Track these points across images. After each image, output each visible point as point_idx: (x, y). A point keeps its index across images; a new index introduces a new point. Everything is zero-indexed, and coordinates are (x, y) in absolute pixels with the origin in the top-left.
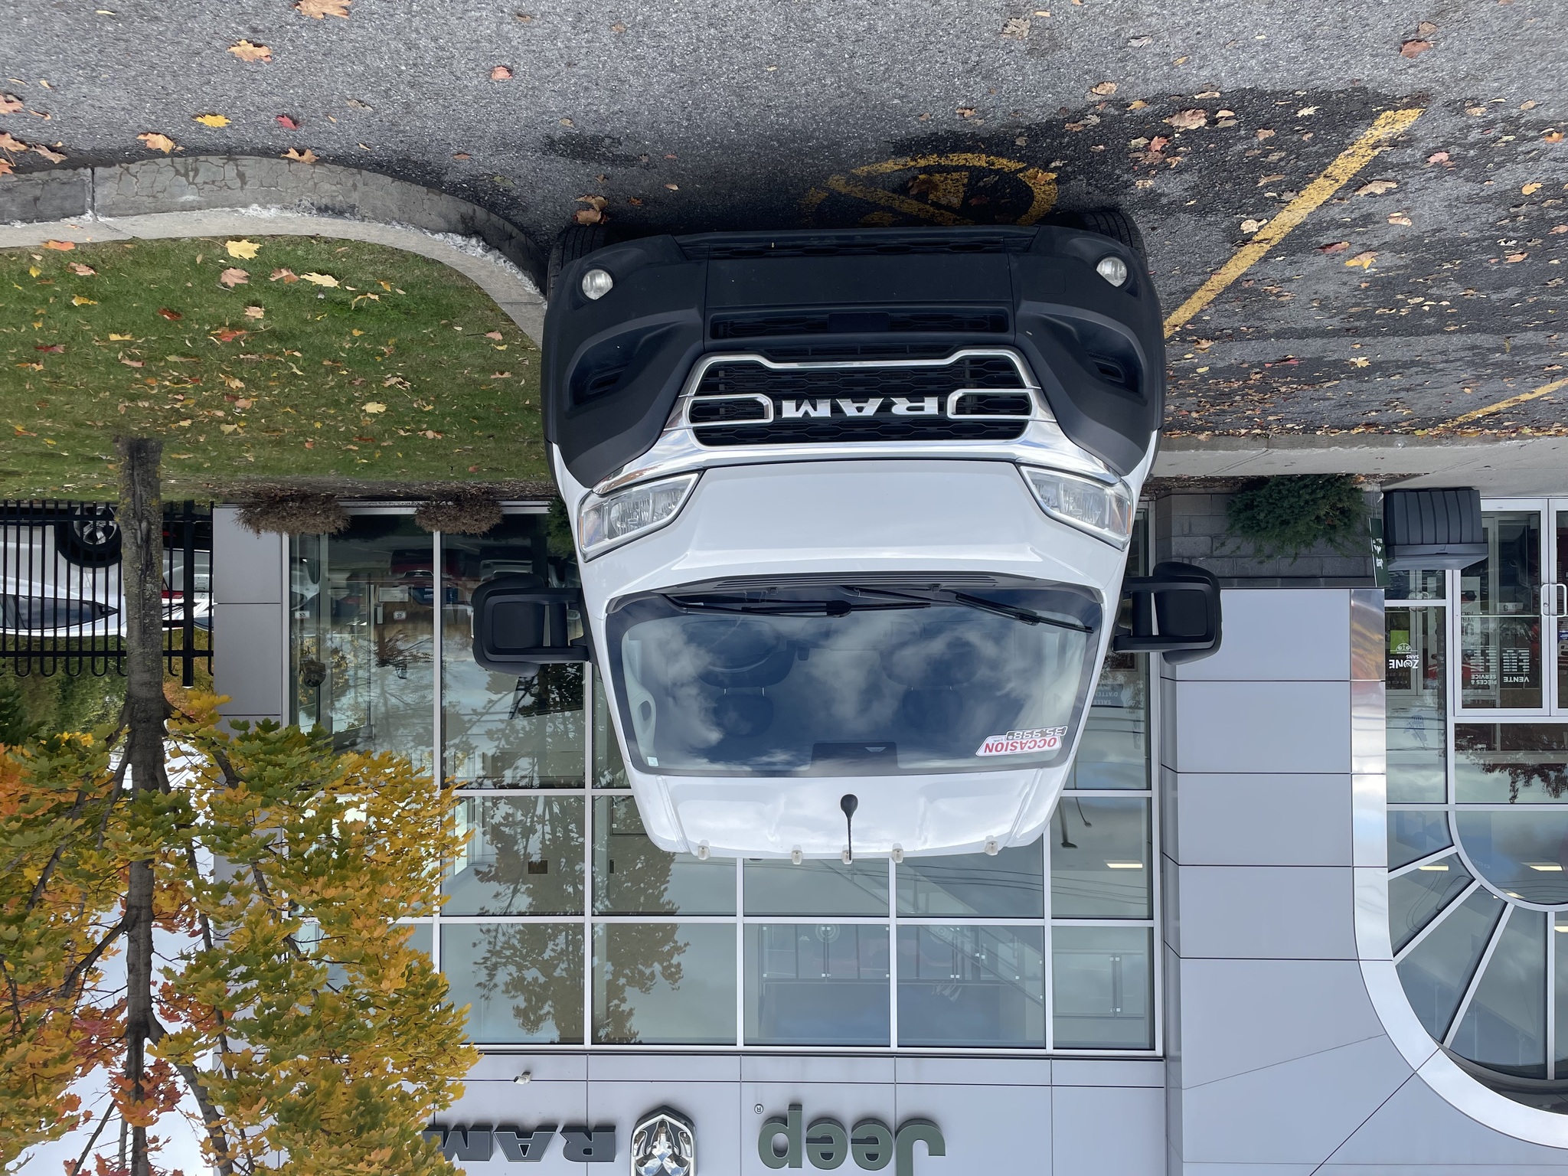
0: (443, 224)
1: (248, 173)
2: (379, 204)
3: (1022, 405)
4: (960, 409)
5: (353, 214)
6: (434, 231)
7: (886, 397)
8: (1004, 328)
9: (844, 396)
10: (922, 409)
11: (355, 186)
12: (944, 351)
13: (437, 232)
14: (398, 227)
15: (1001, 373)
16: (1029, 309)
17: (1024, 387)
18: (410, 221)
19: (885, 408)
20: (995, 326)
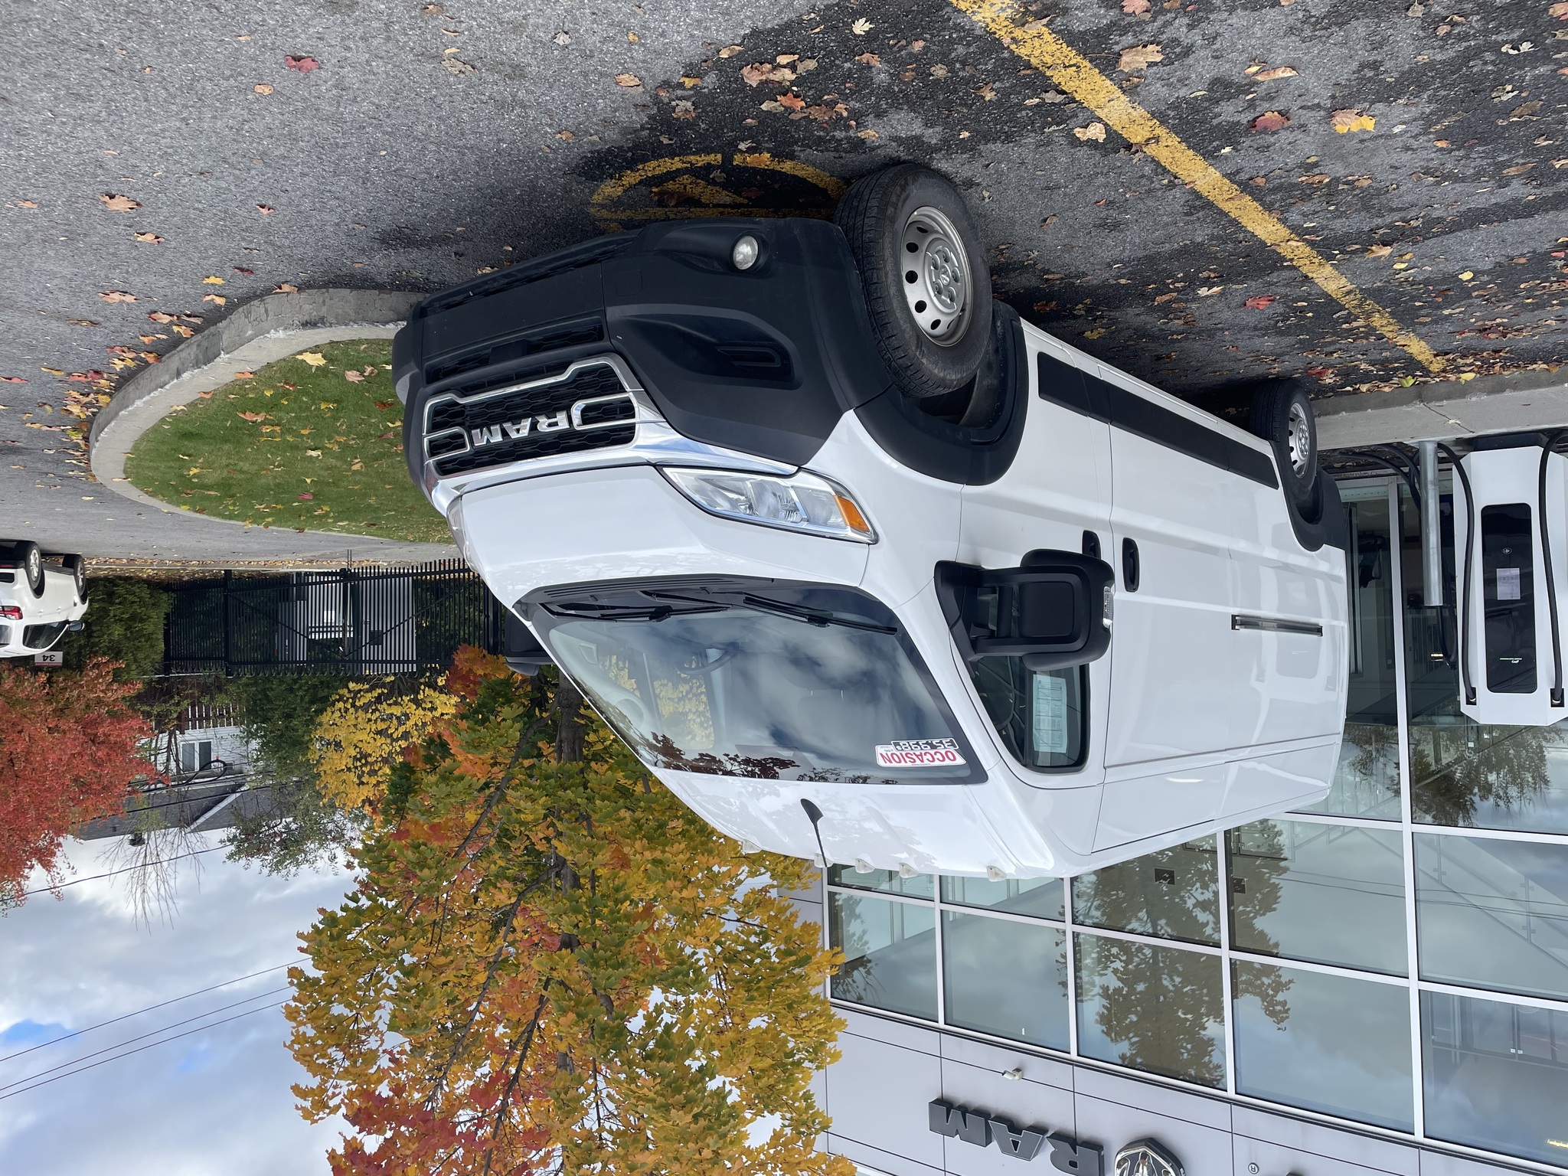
0: (392, 316)
1: (269, 307)
2: (340, 311)
3: (627, 410)
4: (585, 421)
5: (324, 323)
6: (385, 323)
7: (532, 416)
8: (601, 338)
9: (505, 422)
10: (556, 424)
11: (324, 301)
12: (561, 367)
13: (387, 323)
14: (356, 326)
15: (605, 381)
16: (616, 313)
17: (623, 390)
18: (364, 320)
19: (534, 427)
20: (593, 336)
